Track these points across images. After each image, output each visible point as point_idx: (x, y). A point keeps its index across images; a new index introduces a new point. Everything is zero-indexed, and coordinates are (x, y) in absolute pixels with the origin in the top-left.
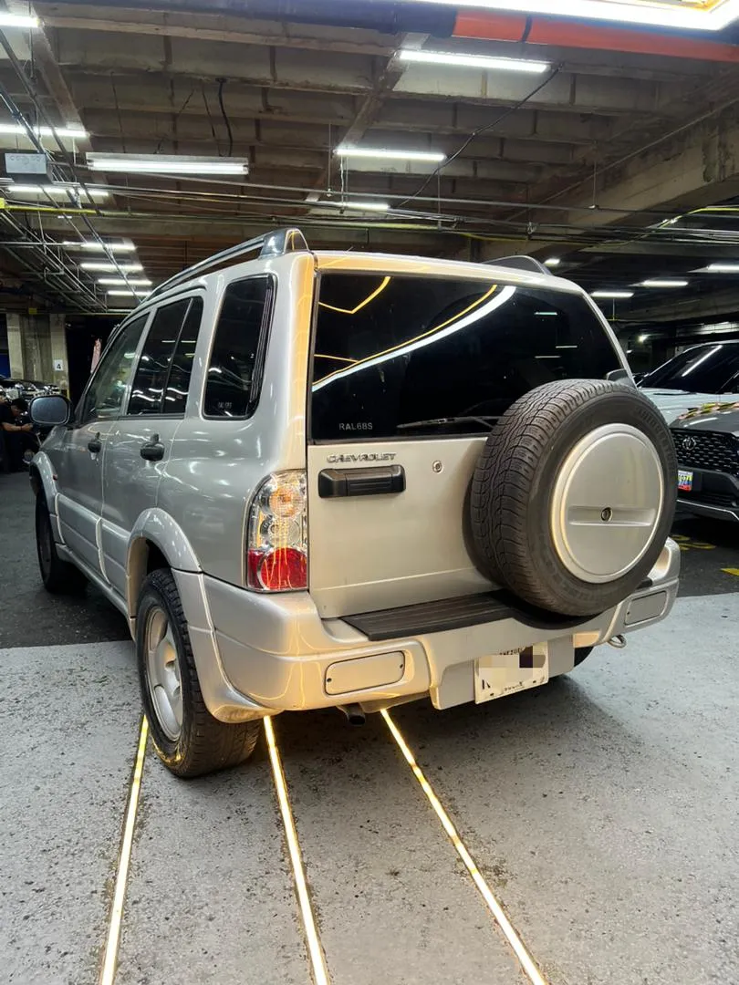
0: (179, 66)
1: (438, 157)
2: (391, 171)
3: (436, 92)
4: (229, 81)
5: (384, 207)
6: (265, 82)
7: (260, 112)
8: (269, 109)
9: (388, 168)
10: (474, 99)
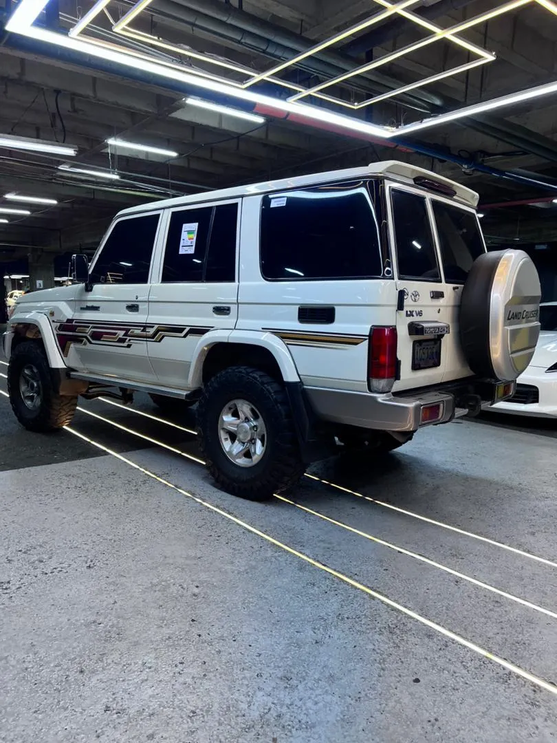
0: (30, 77)
1: (174, 154)
2: (136, 157)
3: (194, 121)
4: (63, 92)
5: (116, 177)
6: (88, 97)
7: (69, 111)
8: (75, 111)
9: (134, 155)
10: (215, 128)
